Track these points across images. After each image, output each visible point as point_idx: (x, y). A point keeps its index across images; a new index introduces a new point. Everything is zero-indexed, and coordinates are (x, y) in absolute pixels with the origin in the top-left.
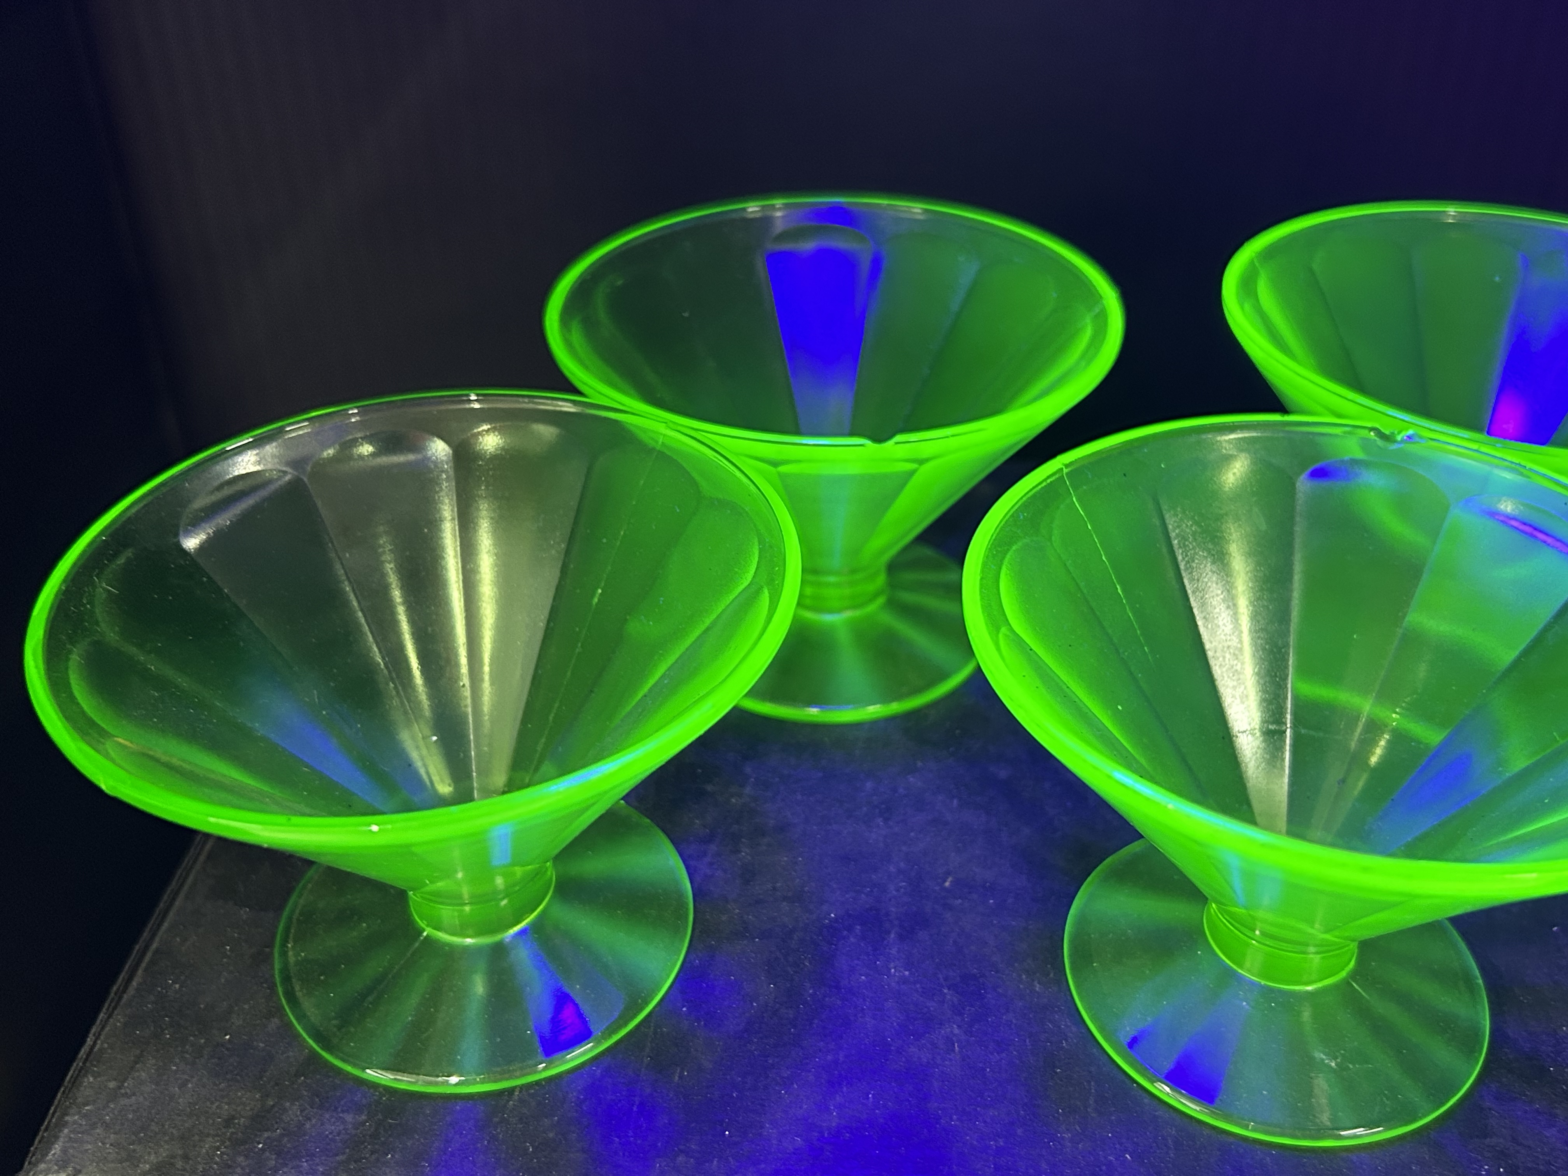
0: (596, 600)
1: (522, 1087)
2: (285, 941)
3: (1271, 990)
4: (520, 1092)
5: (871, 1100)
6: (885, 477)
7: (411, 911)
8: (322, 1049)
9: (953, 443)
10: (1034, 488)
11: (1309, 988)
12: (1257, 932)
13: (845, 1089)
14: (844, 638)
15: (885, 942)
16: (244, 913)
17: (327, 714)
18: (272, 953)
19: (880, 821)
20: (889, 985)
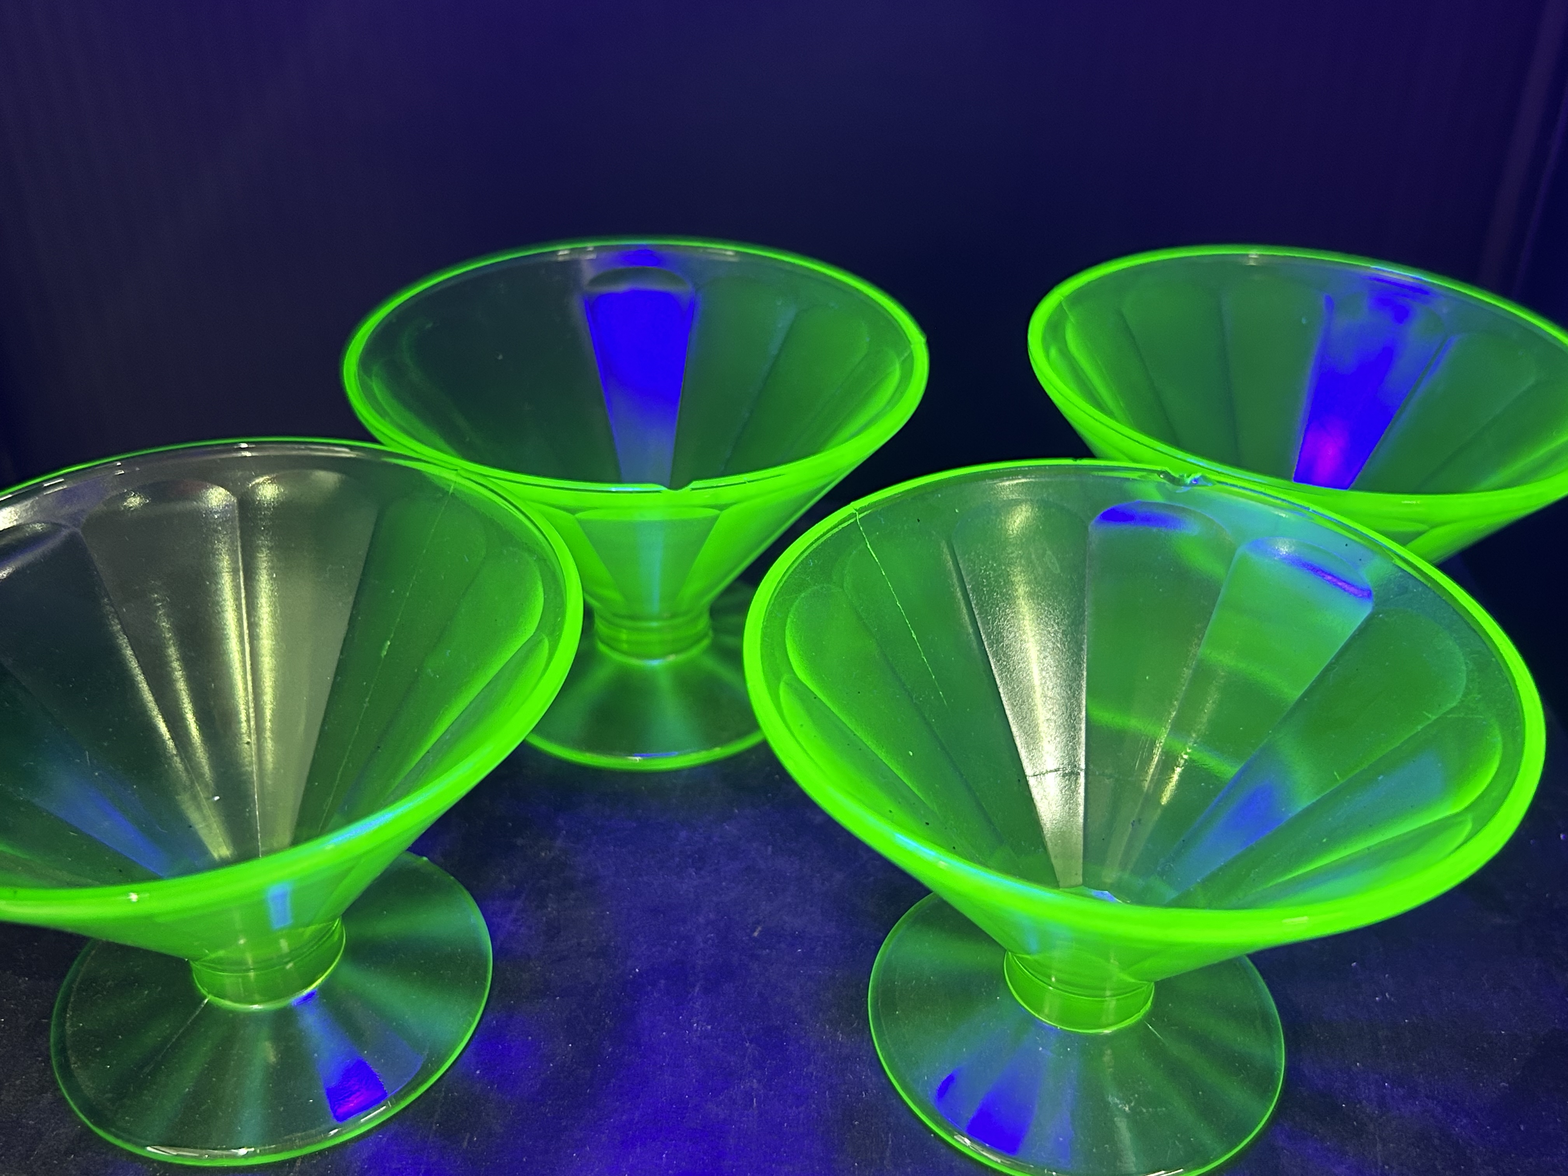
0: (384, 653)
1: (304, 1158)
2: (64, 1010)
3: (1068, 1034)
4: (302, 1162)
5: (664, 1160)
6: (686, 524)
7: (193, 978)
8: (94, 1124)
9: (751, 488)
10: (824, 534)
11: (1107, 1031)
12: (1053, 979)
13: (638, 1150)
14: (665, 683)
15: (690, 996)
16: (24, 982)
17: (99, 775)
18: (49, 1025)
19: (692, 871)
20: (690, 1040)
